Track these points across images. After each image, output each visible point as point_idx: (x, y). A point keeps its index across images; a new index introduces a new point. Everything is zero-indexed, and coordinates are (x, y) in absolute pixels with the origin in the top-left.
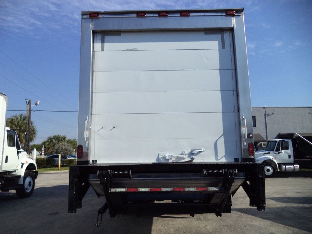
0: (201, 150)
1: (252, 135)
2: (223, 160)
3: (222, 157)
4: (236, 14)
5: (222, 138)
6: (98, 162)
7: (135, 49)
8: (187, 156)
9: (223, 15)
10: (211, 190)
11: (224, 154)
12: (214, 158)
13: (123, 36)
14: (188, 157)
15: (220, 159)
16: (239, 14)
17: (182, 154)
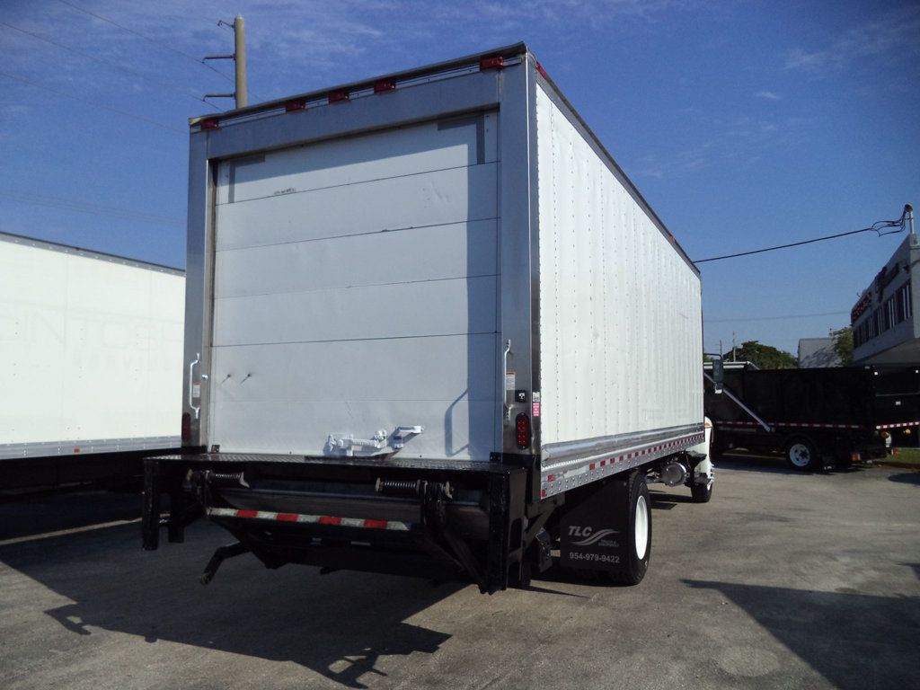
0: (413, 429)
1: (524, 394)
2: (462, 456)
3: (463, 449)
4: (504, 64)
5: (465, 402)
6: (221, 450)
7: (290, 191)
8: (385, 442)
9: (474, 71)
10: (392, 527)
11: (467, 441)
12: (443, 449)
13: (270, 161)
14: (388, 445)
15: (458, 452)
16: (514, 62)
17: (372, 439)
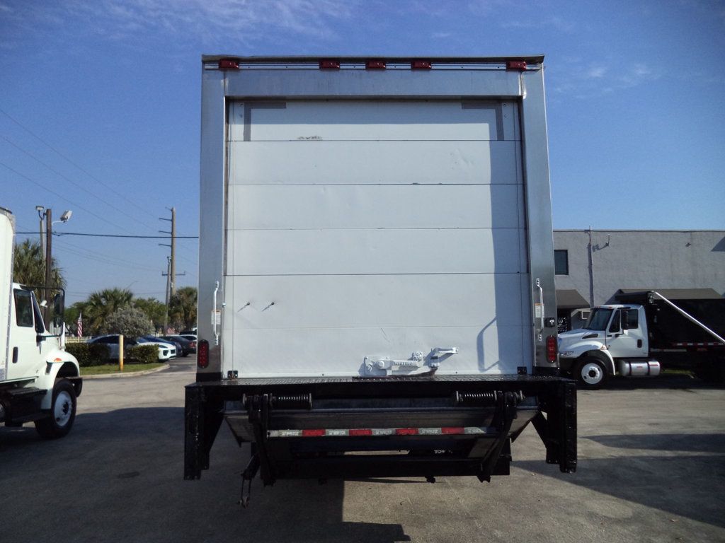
0: (452, 350)
1: (553, 321)
2: (494, 370)
3: (494, 365)
4: (527, 68)
5: (494, 327)
6: (240, 375)
7: (315, 139)
8: (422, 362)
9: (501, 68)
10: (470, 432)
11: (497, 359)
13: (291, 109)
14: (424, 365)
15: (490, 368)
16: (534, 68)
17: (412, 359)
